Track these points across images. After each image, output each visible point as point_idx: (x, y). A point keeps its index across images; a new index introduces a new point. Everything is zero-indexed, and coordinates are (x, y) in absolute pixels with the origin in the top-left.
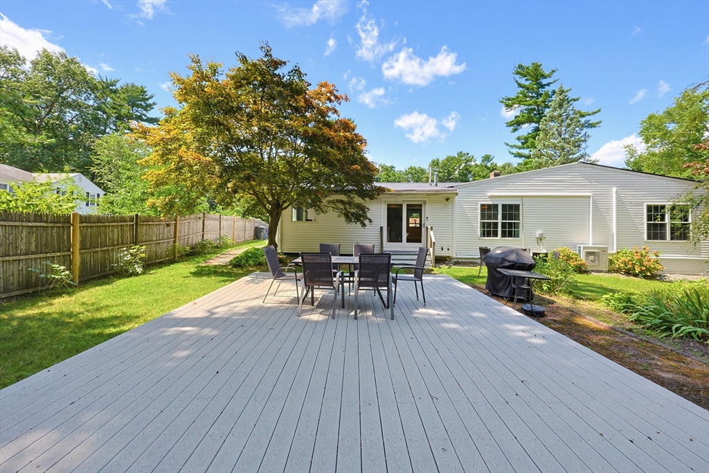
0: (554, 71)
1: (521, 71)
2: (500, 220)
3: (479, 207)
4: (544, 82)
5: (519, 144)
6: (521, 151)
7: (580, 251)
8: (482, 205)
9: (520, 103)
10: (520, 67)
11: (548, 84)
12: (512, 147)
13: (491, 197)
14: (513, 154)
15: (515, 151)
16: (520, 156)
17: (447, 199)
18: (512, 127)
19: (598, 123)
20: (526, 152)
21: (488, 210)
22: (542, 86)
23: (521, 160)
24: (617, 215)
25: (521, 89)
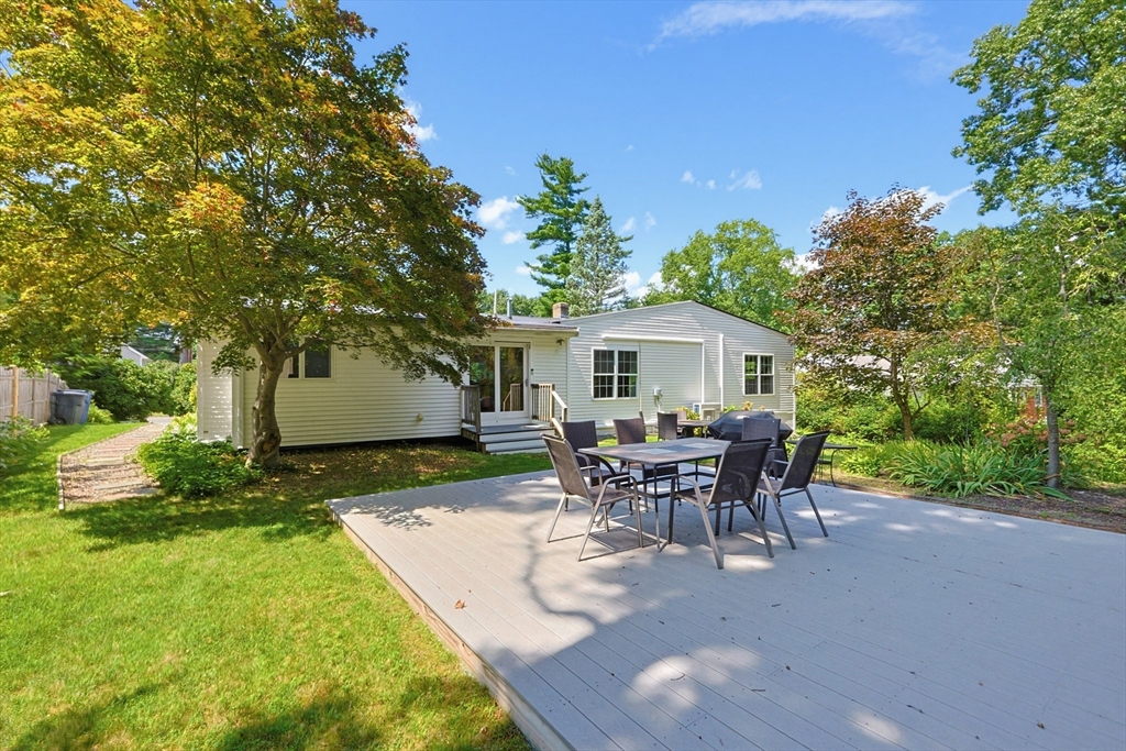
0: (584, 176)
1: (547, 165)
2: (616, 373)
3: (592, 353)
4: (575, 186)
5: (540, 265)
6: (546, 276)
7: (697, 410)
8: (596, 352)
9: (546, 209)
10: (546, 158)
11: (578, 192)
12: (535, 269)
13: (607, 340)
14: (535, 279)
15: (538, 275)
16: (544, 283)
17: (560, 341)
18: (533, 241)
19: (630, 252)
20: (553, 278)
21: (603, 358)
22: (571, 192)
23: (546, 289)
24: (724, 366)
25: (547, 190)
